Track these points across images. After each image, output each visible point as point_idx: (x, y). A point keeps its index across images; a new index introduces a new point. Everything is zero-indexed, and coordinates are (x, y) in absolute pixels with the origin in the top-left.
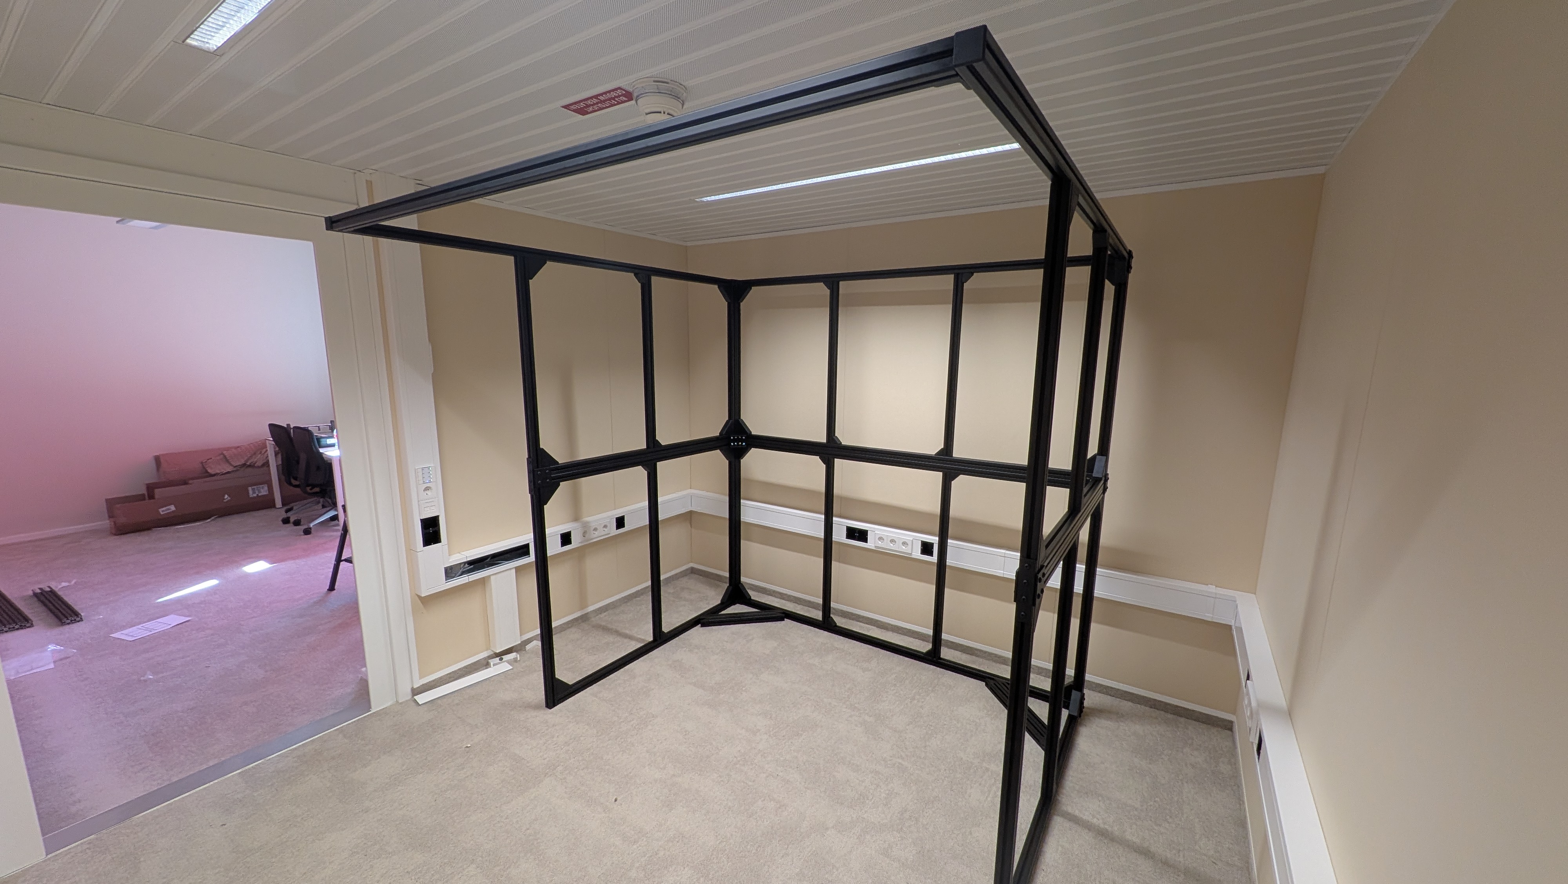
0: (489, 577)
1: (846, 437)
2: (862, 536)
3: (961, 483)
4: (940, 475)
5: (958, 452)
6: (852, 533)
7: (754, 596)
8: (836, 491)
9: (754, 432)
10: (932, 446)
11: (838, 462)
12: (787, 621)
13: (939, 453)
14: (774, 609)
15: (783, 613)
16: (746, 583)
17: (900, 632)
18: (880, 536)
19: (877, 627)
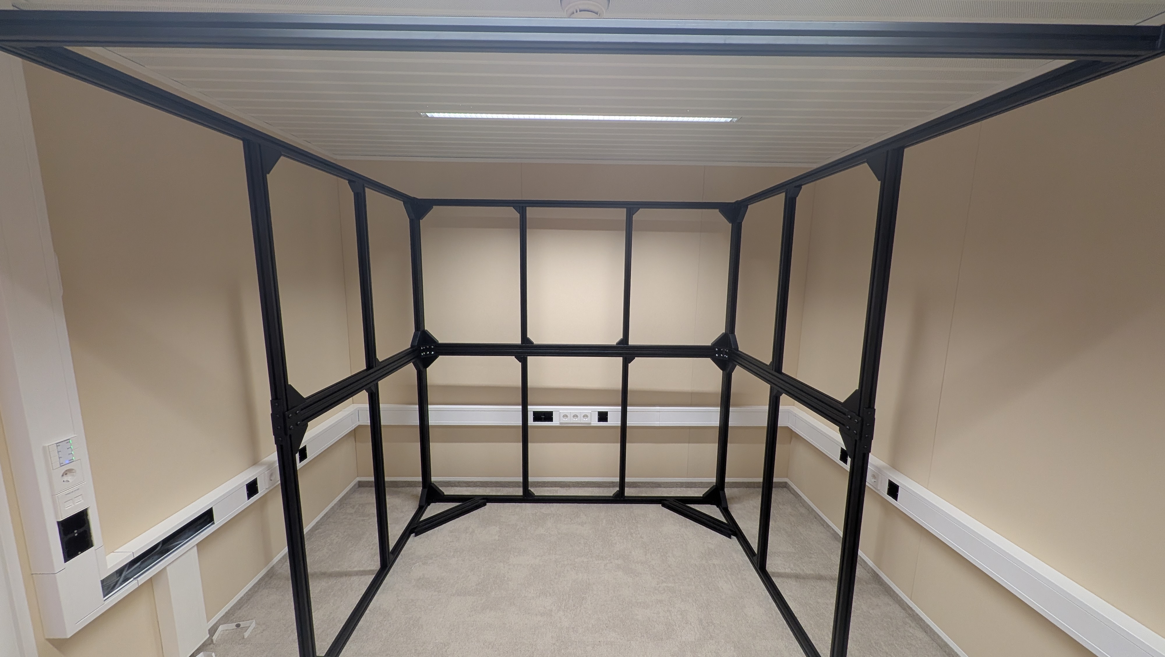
0: (165, 568)
1: (536, 338)
2: (548, 416)
3: (637, 364)
4: (620, 359)
5: (633, 341)
6: (539, 416)
7: (448, 491)
8: (530, 384)
9: (441, 341)
10: (613, 339)
11: (530, 359)
12: (489, 505)
13: (619, 343)
14: (473, 498)
15: (483, 499)
16: (436, 482)
17: (580, 485)
18: (564, 414)
19: (561, 487)
